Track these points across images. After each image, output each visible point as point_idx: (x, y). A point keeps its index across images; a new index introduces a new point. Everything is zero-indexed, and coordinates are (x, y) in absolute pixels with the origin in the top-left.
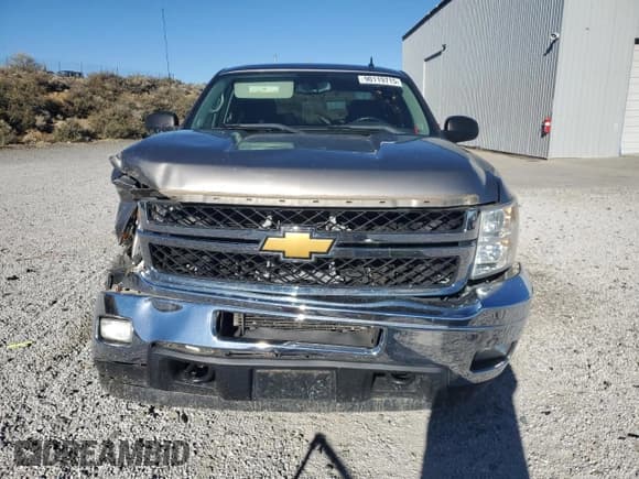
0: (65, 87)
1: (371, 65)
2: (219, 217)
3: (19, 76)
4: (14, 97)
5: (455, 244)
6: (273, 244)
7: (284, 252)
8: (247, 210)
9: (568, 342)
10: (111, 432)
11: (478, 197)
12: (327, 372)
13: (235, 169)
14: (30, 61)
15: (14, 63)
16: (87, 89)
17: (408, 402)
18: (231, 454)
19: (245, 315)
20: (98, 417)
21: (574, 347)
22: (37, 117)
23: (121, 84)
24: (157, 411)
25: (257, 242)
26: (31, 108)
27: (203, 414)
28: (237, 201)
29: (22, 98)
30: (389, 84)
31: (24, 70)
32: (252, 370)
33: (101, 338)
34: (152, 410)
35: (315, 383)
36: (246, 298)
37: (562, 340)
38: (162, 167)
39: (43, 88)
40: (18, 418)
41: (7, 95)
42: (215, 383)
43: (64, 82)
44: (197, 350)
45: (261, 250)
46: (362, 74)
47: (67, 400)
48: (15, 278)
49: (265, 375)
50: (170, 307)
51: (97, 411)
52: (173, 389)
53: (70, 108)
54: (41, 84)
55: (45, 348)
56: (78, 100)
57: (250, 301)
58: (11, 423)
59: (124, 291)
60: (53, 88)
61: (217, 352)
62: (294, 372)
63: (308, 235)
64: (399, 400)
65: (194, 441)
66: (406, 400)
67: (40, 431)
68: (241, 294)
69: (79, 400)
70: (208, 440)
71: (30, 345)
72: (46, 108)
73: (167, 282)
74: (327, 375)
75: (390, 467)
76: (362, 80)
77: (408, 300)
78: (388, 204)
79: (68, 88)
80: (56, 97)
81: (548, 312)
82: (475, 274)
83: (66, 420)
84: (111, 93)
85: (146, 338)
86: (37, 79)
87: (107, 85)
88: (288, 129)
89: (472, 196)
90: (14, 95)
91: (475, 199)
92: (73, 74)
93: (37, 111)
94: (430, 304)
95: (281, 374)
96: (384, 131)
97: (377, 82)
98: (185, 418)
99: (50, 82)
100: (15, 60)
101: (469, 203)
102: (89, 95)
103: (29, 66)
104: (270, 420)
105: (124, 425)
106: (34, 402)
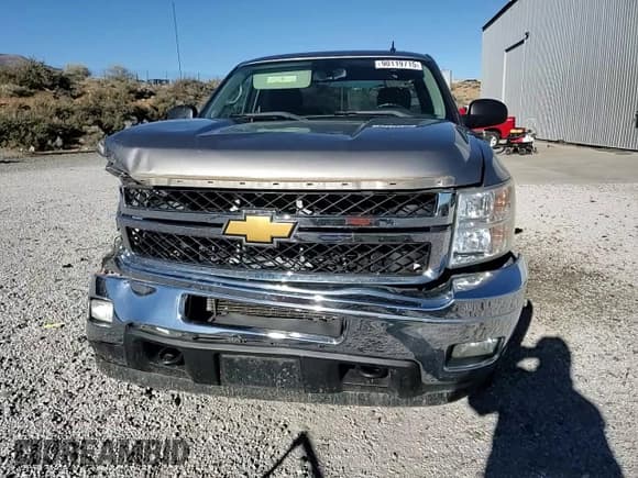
0: (151, 94)
1: (393, 49)
2: (203, 202)
3: (113, 86)
4: (107, 106)
5: (426, 229)
6: (234, 228)
7: (245, 236)
8: (211, 192)
9: (608, 347)
10: (107, 408)
11: (453, 178)
12: (291, 360)
13: (199, 151)
14: (124, 71)
15: (111, 74)
16: (170, 95)
17: (384, 398)
18: (211, 438)
19: (217, 301)
20: (100, 395)
21: (615, 354)
22: (126, 123)
23: (201, 88)
24: (154, 392)
25: (220, 226)
26: (121, 114)
27: (196, 399)
28: (199, 184)
29: (114, 106)
30: (408, 67)
31: (117, 79)
32: (217, 355)
33: (92, 319)
34: (149, 392)
35: (280, 371)
36: (212, 282)
37: (602, 345)
38: (134, 151)
39: (132, 95)
40: (33, 391)
41: (102, 103)
42: (185, 366)
43: (151, 89)
44: (167, 332)
45: (224, 234)
46: (378, 59)
47: (78, 376)
48: (69, 266)
49: (231, 360)
50: (145, 290)
51: (101, 389)
52: (150, 370)
53: (156, 113)
54: (131, 92)
55: (75, 329)
56: (162, 105)
57: (215, 285)
58: (25, 395)
59: (110, 274)
60: (141, 95)
61: (184, 336)
62: (258, 358)
63: (268, 219)
64: (373, 394)
65: (179, 423)
66: (381, 395)
67: (46, 404)
68: (206, 279)
69: (88, 378)
70: (193, 424)
71: (63, 326)
72: (133, 114)
73: (144, 265)
74: (292, 364)
75: (366, 465)
76: (379, 65)
77: (376, 288)
78: (350, 187)
79: (154, 94)
80: (145, 103)
81: (593, 314)
82: (453, 263)
83: (71, 395)
84: (192, 97)
85: (124, 319)
86: (128, 88)
87: (189, 90)
88: (293, 116)
89: (446, 177)
90: (108, 104)
91: (450, 181)
92: (161, 81)
93: (126, 117)
94: (403, 294)
95: (246, 360)
96: (393, 115)
97: (395, 67)
98: (178, 401)
99: (139, 90)
100: (111, 71)
101: (441, 185)
102: (172, 100)
103: (122, 76)
104: (259, 408)
105: (120, 404)
106: (50, 377)
